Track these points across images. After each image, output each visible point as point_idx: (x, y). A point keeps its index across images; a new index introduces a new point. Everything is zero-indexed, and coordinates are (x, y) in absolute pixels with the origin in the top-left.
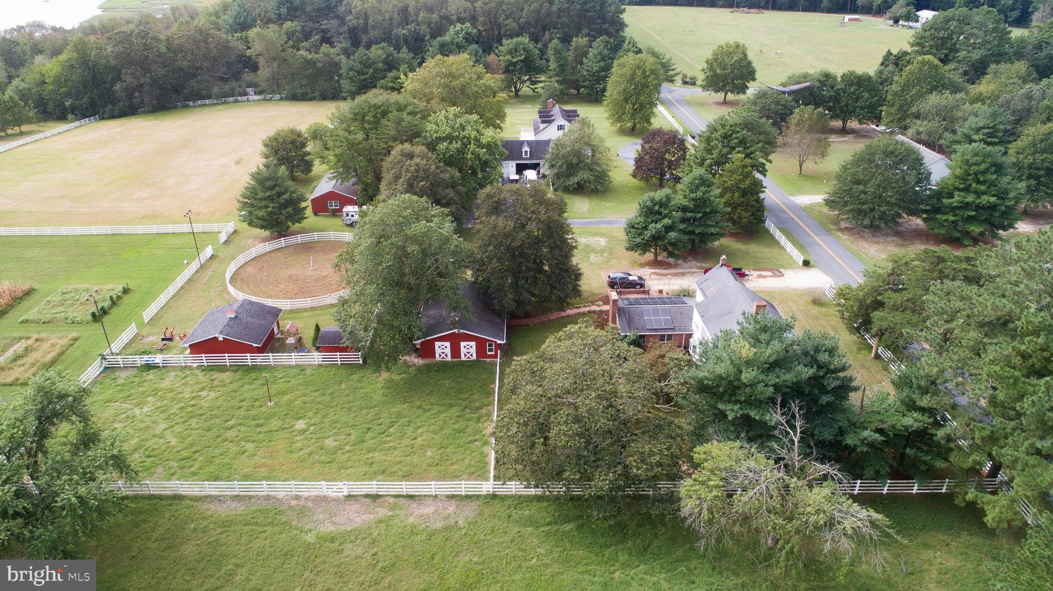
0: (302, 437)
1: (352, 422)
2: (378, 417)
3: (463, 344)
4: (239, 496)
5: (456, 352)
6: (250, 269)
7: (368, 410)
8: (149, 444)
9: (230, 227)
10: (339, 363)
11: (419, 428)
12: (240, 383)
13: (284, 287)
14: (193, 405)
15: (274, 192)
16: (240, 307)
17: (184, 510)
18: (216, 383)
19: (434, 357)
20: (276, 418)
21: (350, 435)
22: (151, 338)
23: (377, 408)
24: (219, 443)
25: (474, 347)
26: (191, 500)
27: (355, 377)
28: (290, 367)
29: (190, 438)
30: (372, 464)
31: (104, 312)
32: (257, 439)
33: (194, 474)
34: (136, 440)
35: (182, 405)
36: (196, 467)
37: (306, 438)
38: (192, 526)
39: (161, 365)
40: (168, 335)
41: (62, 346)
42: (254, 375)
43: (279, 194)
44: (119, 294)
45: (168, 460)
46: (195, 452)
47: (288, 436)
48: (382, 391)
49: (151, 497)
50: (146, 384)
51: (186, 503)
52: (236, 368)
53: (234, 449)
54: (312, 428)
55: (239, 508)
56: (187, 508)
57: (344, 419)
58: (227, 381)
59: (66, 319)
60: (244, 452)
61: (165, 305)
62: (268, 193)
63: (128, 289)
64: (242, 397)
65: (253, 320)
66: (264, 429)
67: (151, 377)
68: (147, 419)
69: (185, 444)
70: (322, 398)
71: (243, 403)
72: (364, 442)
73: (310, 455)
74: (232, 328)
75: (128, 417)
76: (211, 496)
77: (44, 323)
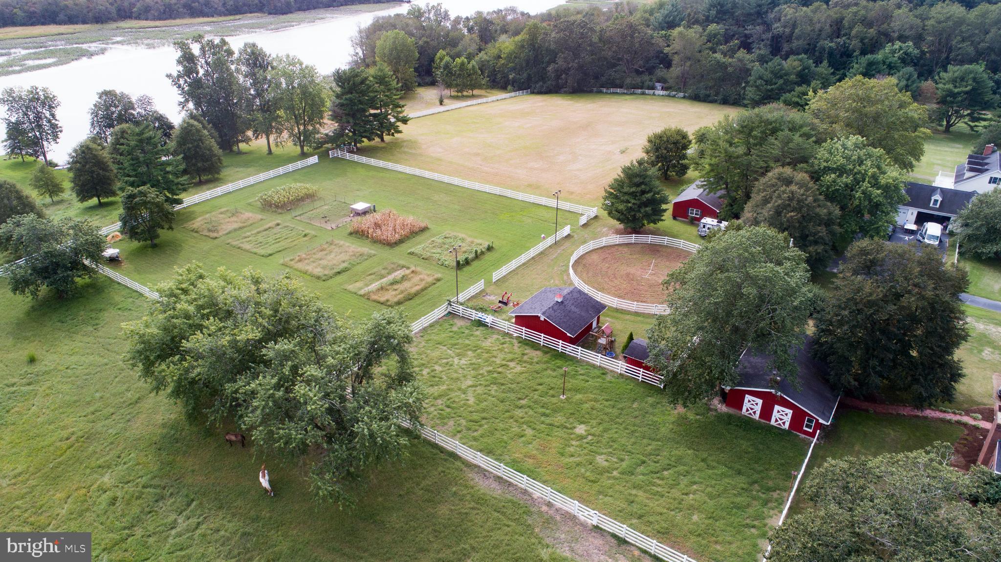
0: (578, 443)
1: (629, 448)
2: (657, 452)
3: (777, 408)
4: (502, 478)
5: (766, 413)
6: (595, 257)
7: (650, 441)
8: (453, 395)
9: (593, 211)
10: (640, 379)
11: (695, 483)
12: (544, 366)
13: (618, 283)
14: (499, 373)
15: (639, 189)
16: (569, 294)
17: (454, 471)
18: (525, 358)
19: (741, 409)
20: (562, 414)
21: (622, 460)
22: (492, 298)
23: (660, 443)
24: (505, 418)
25: (790, 416)
26: (463, 463)
27: (650, 400)
28: (594, 366)
29: (485, 403)
30: (632, 502)
31: (467, 262)
32: (538, 427)
33: (475, 439)
34: (444, 387)
35: (491, 368)
36: (479, 432)
37: (581, 446)
38: (454, 489)
39: (489, 325)
40: (505, 300)
41: (427, 283)
42: (559, 362)
43: (643, 192)
44: (484, 250)
45: (460, 416)
46: (483, 418)
47: (565, 436)
48: (671, 426)
49: (435, 446)
50: (472, 338)
51: (458, 463)
52: (547, 350)
53: (516, 429)
54: (590, 438)
55: (496, 490)
56: (457, 469)
57: (623, 441)
58: (535, 360)
59: (439, 260)
60: (522, 436)
61: (514, 270)
62: (633, 189)
63: (492, 247)
64: (541, 381)
65: (576, 310)
66: (548, 420)
67: (478, 333)
68: (460, 371)
69: (478, 408)
70: (611, 410)
71: (540, 387)
72: (633, 474)
73: (578, 465)
74: (555, 311)
75: (447, 363)
76: (479, 467)
77: (423, 258)
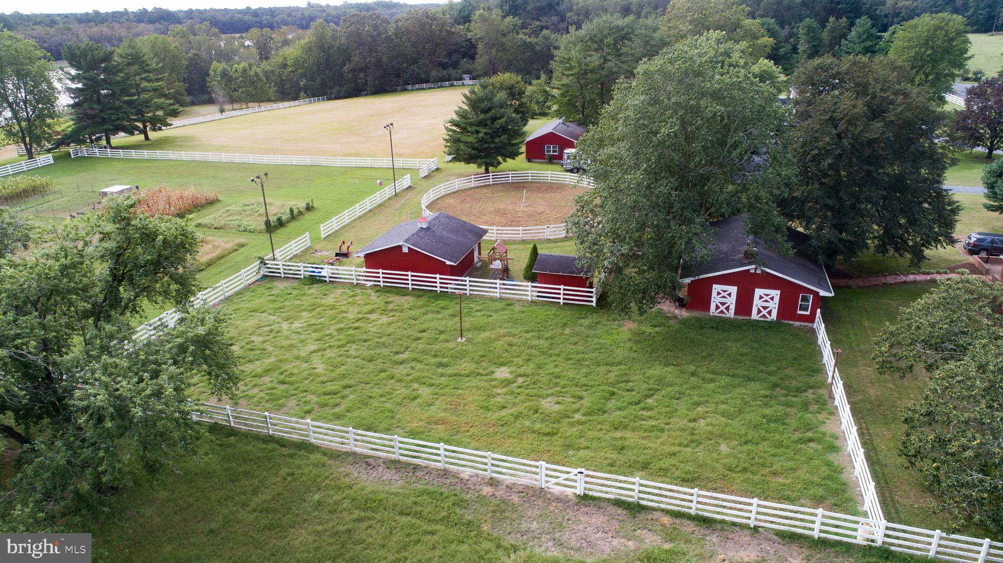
0: (505, 390)
1: (583, 381)
2: (625, 378)
3: (758, 292)
4: (399, 462)
5: (744, 304)
6: (450, 201)
7: (609, 367)
8: (286, 367)
9: (431, 163)
10: (561, 301)
11: (698, 404)
12: (423, 310)
13: (489, 219)
14: (357, 328)
16: (434, 219)
17: (310, 468)
18: (391, 306)
19: (707, 308)
20: (467, 359)
21: (581, 398)
22: (324, 253)
23: (623, 367)
24: (382, 380)
25: (777, 299)
26: (325, 454)
27: (586, 322)
28: (492, 299)
29: (344, 367)
30: (623, 448)
31: (281, 224)
32: (437, 382)
33: (338, 417)
34: (272, 359)
35: (343, 325)
36: (343, 407)
37: (512, 393)
38: (317, 497)
39: (327, 279)
40: (344, 250)
41: (225, 250)
42: (442, 303)
44: (302, 210)
45: (306, 391)
46: (346, 387)
47: (484, 384)
48: (628, 345)
49: (270, 439)
50: (304, 298)
51: (316, 457)
52: (419, 293)
53: (402, 391)
54: (520, 380)
55: (396, 483)
56: (315, 465)
57: (571, 374)
58: (406, 306)
59: (240, 226)
60: (416, 398)
61: (348, 225)
63: (313, 207)
64: (423, 327)
65: (450, 236)
66: (449, 371)
67: (312, 291)
68: (294, 336)
69: (334, 375)
70: (537, 342)
71: (424, 334)
72: (605, 412)
73: (517, 417)
74: (422, 238)
75: (271, 331)
76: (354, 454)
77: (215, 228)
